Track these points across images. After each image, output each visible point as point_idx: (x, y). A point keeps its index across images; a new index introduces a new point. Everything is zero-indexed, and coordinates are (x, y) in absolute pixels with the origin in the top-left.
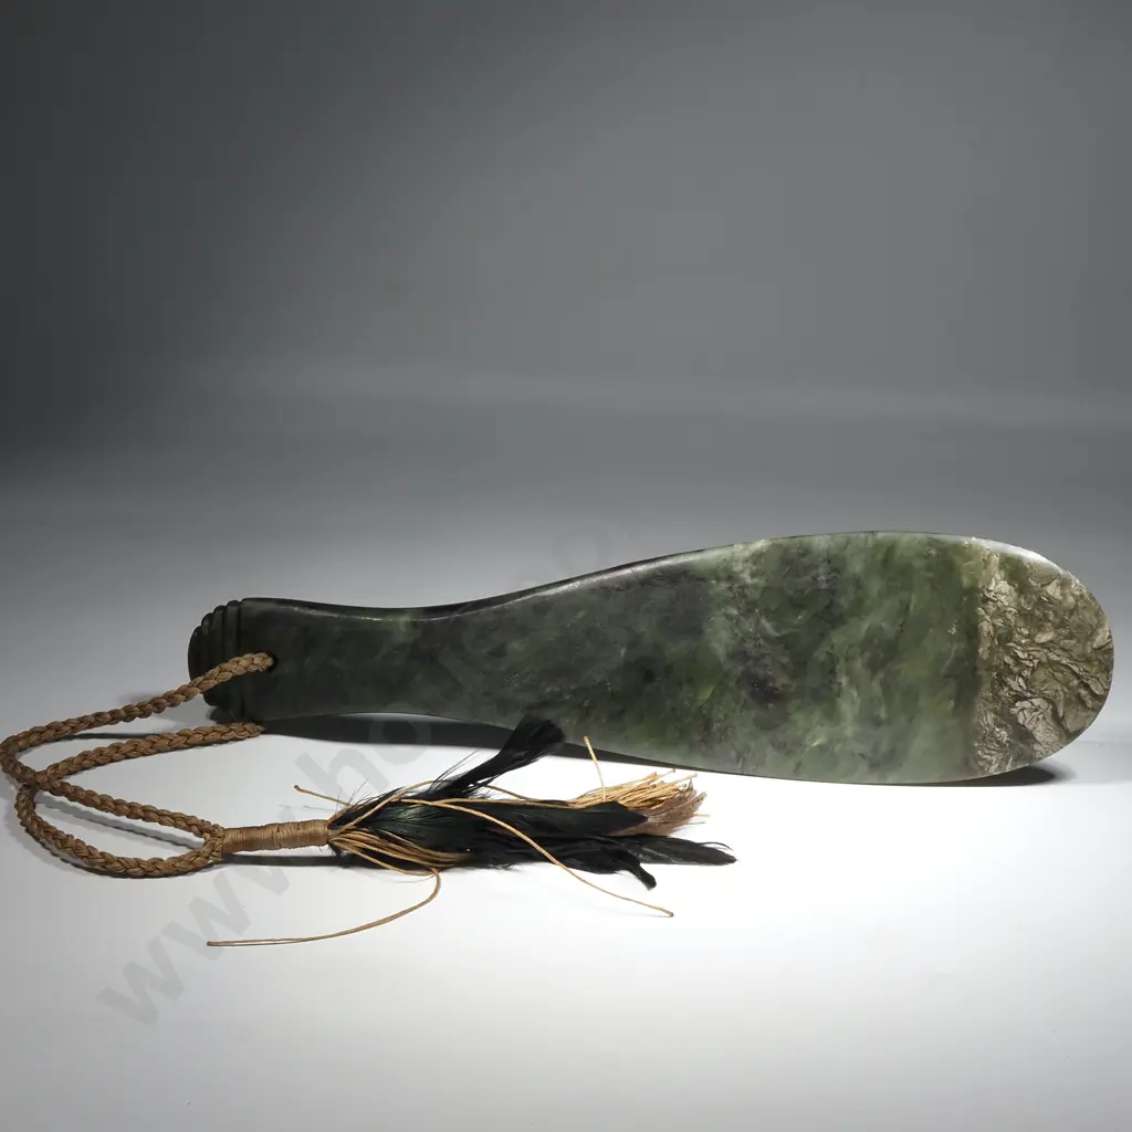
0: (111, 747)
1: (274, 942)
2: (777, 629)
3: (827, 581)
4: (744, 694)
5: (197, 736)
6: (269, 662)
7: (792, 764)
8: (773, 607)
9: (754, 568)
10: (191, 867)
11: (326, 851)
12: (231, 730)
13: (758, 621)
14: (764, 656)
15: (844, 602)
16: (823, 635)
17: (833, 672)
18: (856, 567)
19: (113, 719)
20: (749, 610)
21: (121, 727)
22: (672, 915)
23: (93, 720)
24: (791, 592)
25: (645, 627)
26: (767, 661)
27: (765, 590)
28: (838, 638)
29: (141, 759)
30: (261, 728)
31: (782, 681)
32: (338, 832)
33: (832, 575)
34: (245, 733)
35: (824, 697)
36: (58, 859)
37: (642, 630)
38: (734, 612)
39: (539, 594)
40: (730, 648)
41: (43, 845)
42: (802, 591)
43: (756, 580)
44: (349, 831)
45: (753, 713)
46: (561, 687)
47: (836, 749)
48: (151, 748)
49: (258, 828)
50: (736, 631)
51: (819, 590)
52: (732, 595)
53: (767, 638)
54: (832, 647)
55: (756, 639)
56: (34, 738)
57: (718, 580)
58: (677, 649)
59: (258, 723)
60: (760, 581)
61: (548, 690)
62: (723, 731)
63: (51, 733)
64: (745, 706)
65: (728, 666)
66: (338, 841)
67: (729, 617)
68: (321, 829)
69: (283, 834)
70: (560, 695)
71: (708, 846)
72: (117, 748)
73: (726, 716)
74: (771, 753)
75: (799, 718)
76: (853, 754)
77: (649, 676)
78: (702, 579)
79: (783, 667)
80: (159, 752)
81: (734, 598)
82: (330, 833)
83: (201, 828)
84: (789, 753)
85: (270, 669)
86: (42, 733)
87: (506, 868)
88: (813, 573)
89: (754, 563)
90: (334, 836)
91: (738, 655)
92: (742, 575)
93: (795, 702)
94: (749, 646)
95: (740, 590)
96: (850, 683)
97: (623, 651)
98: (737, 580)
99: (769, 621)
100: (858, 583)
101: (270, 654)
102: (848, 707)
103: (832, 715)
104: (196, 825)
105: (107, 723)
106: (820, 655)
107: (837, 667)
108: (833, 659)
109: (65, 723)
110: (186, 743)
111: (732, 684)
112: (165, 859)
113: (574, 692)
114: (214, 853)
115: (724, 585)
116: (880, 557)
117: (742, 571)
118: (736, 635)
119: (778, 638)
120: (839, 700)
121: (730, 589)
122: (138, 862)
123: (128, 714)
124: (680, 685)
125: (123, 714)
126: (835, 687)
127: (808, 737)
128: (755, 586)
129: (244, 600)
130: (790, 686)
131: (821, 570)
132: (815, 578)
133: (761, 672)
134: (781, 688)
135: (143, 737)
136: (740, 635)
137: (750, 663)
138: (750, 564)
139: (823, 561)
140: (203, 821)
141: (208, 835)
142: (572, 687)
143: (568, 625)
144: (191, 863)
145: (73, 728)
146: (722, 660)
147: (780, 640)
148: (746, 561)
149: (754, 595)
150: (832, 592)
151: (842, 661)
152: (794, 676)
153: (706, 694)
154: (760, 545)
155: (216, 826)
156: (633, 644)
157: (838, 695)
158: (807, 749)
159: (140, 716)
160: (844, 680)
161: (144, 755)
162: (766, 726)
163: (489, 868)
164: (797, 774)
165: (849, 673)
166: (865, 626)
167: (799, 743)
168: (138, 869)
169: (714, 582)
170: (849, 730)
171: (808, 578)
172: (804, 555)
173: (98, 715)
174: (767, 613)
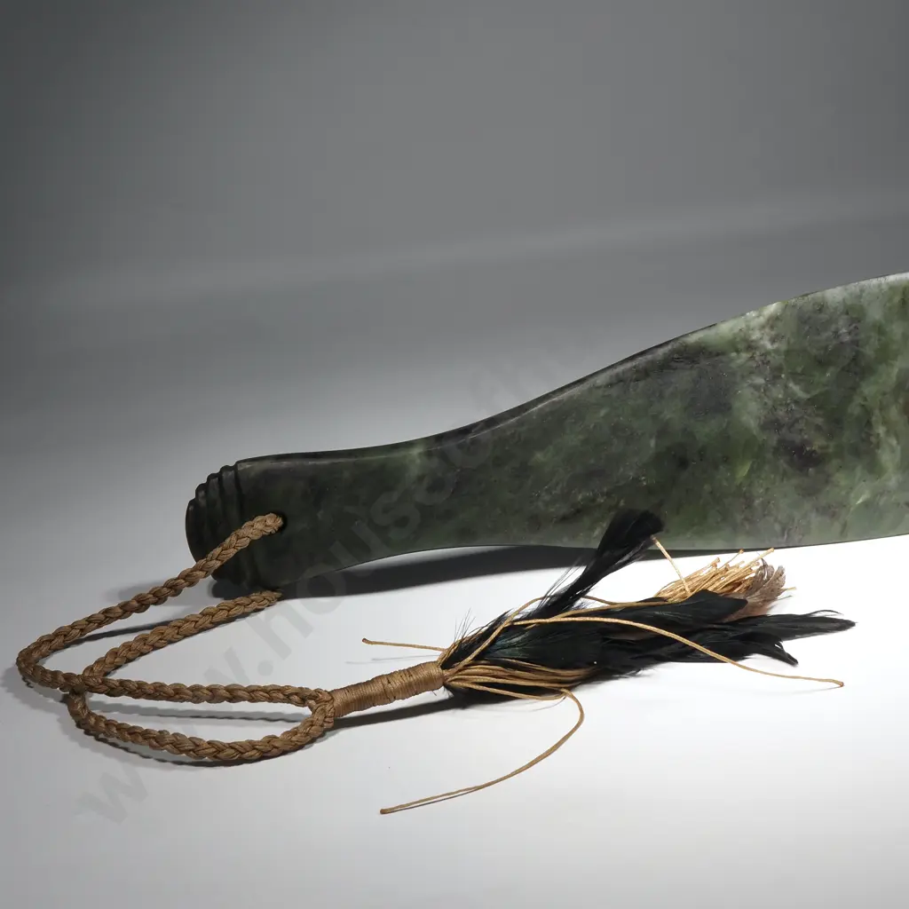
0: (136, 640)
1: (451, 795)
2: (807, 391)
3: (850, 333)
4: (782, 463)
5: (222, 613)
6: (280, 522)
7: (837, 526)
8: (799, 370)
9: (773, 333)
10: (309, 739)
11: (442, 694)
12: (253, 601)
13: (786, 387)
14: (797, 421)
15: (869, 351)
16: (854, 389)
17: (869, 424)
18: (875, 314)
19: (125, 612)
20: (775, 377)
21: (136, 620)
22: (842, 685)
23: (102, 617)
24: (814, 352)
25: (672, 412)
26: (801, 425)
27: (788, 353)
28: (869, 389)
29: (170, 647)
30: (277, 594)
31: (818, 443)
32: (455, 670)
33: (854, 325)
34: (266, 601)
35: (864, 452)
36: (151, 760)
37: (668, 417)
38: (760, 381)
39: (555, 399)
40: (763, 418)
41: (126, 749)
42: (826, 348)
43: (776, 346)
44: (467, 666)
45: (794, 481)
46: (593, 491)
47: (881, 503)
48: (178, 634)
49: (367, 683)
50: (766, 400)
51: (842, 343)
52: (755, 365)
53: (796, 402)
54: (865, 399)
55: (788, 405)
56: (44, 648)
57: (738, 351)
58: (706, 430)
59: (273, 590)
60: (782, 346)
61: (580, 497)
62: (765, 505)
63: (60, 640)
64: (785, 475)
65: (763, 437)
66: (455, 680)
67: (756, 387)
68: (436, 671)
69: (396, 683)
70: (593, 500)
71: (817, 615)
72: (144, 639)
73: (767, 489)
74: (815, 519)
75: (841, 478)
76: (899, 504)
77: (683, 463)
78: (723, 353)
79: (818, 428)
80: (186, 636)
81: (758, 366)
82: (446, 673)
83: (301, 697)
84: (834, 515)
85: (281, 529)
86: (51, 641)
87: (634, 675)
88: (833, 328)
89: (772, 327)
90: (450, 676)
91: (772, 424)
92: (762, 342)
93: (835, 462)
94: (781, 413)
95: (763, 358)
96: (888, 433)
97: (652, 443)
98: (756, 348)
99: (796, 384)
100: (880, 329)
101: (278, 514)
102: (888, 457)
103: (874, 468)
104: (296, 694)
105: (120, 617)
106: (854, 409)
107: (874, 419)
108: (867, 412)
109: (73, 627)
110: (211, 623)
111: (769, 456)
112: (279, 735)
113: (608, 494)
114: (327, 720)
115: (745, 356)
116: (897, 299)
117: (761, 339)
118: (766, 404)
119: (809, 399)
120: (880, 451)
121: (752, 358)
122: (252, 745)
123: (142, 604)
124: (716, 467)
125: (135, 604)
126: (873, 439)
127: (852, 495)
128: (777, 351)
129: (238, 462)
130: (827, 447)
131: (841, 323)
132: (836, 332)
133: (797, 439)
134: (819, 451)
135: (165, 623)
136: (770, 403)
137: (784, 430)
138: (767, 330)
139: (842, 313)
140: (301, 688)
141: (312, 702)
142: (605, 490)
143: (592, 426)
144: (307, 734)
145: (82, 630)
146: (755, 432)
147: (811, 401)
148: (763, 327)
149: (776, 360)
150: (856, 343)
151: (877, 412)
152: (831, 435)
153: (743, 471)
154: (773, 308)
155: (318, 691)
156: (663, 432)
157: (878, 446)
158: (852, 509)
159: (156, 603)
160: (881, 430)
161: (171, 642)
162: (809, 492)
163: (617, 678)
164: (843, 536)
165: (885, 422)
166: (896, 371)
167: (843, 505)
168: (255, 751)
169: (734, 354)
170: (892, 480)
171: (829, 333)
172: (820, 311)
173: (106, 611)
174: (794, 376)
